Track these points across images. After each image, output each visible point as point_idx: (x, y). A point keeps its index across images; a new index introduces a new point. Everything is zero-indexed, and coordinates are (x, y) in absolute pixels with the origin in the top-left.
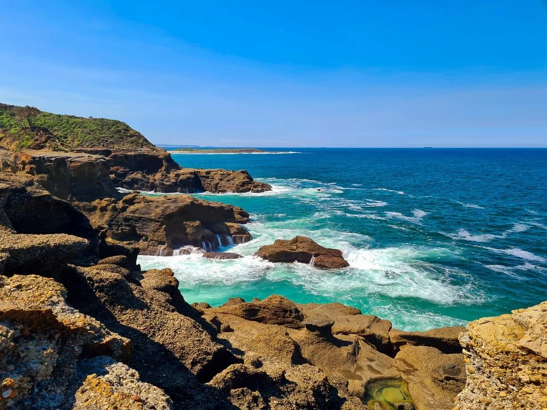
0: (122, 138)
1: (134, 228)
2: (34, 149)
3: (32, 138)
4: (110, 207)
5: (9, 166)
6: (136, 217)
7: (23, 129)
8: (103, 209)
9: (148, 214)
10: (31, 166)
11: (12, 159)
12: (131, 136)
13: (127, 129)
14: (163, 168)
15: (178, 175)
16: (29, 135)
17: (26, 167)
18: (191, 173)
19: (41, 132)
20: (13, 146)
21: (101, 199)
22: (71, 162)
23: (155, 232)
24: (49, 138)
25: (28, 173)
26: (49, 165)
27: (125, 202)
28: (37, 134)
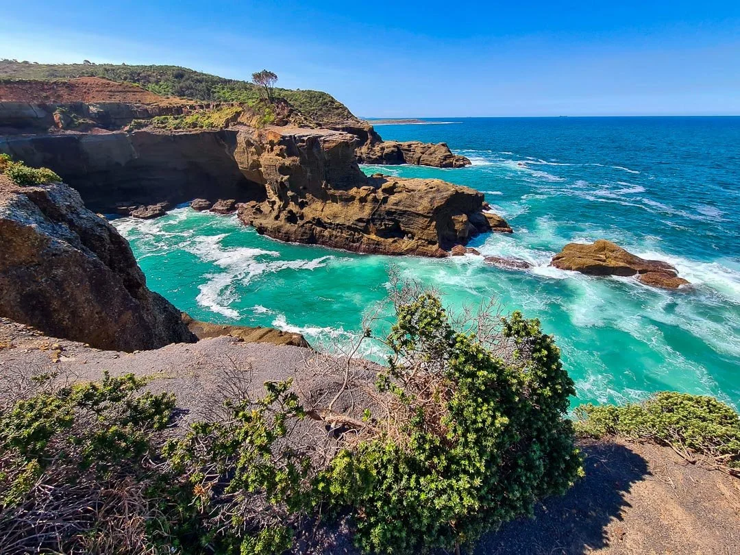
0: (329, 110)
1: (397, 223)
2: (277, 125)
3: (274, 112)
4: (370, 198)
5: (252, 145)
6: (401, 210)
7: (261, 100)
8: (363, 200)
9: (414, 207)
10: (281, 147)
11: (255, 137)
12: (337, 108)
13: (333, 101)
14: (369, 141)
15: (383, 149)
16: (269, 107)
17: (275, 148)
18: (394, 146)
19: (282, 103)
20: (254, 122)
21: (359, 188)
22: (325, 142)
23: (425, 229)
24: (291, 111)
25: (278, 155)
26: (301, 146)
27: (384, 191)
28: (278, 107)
